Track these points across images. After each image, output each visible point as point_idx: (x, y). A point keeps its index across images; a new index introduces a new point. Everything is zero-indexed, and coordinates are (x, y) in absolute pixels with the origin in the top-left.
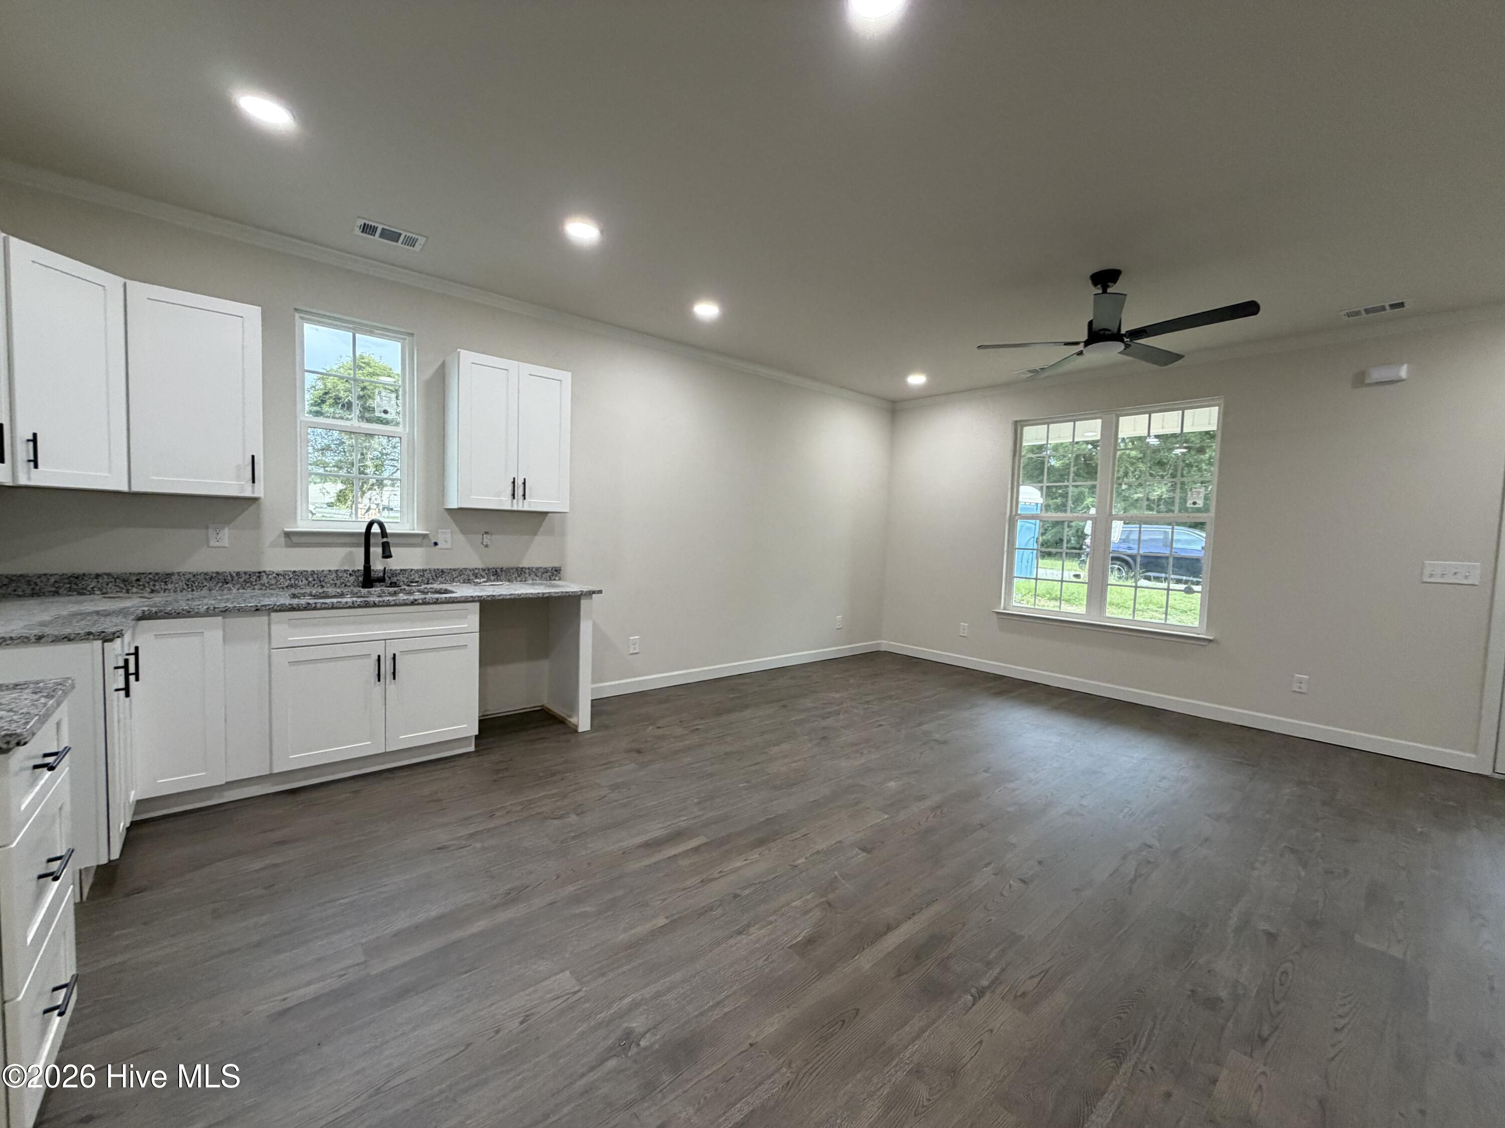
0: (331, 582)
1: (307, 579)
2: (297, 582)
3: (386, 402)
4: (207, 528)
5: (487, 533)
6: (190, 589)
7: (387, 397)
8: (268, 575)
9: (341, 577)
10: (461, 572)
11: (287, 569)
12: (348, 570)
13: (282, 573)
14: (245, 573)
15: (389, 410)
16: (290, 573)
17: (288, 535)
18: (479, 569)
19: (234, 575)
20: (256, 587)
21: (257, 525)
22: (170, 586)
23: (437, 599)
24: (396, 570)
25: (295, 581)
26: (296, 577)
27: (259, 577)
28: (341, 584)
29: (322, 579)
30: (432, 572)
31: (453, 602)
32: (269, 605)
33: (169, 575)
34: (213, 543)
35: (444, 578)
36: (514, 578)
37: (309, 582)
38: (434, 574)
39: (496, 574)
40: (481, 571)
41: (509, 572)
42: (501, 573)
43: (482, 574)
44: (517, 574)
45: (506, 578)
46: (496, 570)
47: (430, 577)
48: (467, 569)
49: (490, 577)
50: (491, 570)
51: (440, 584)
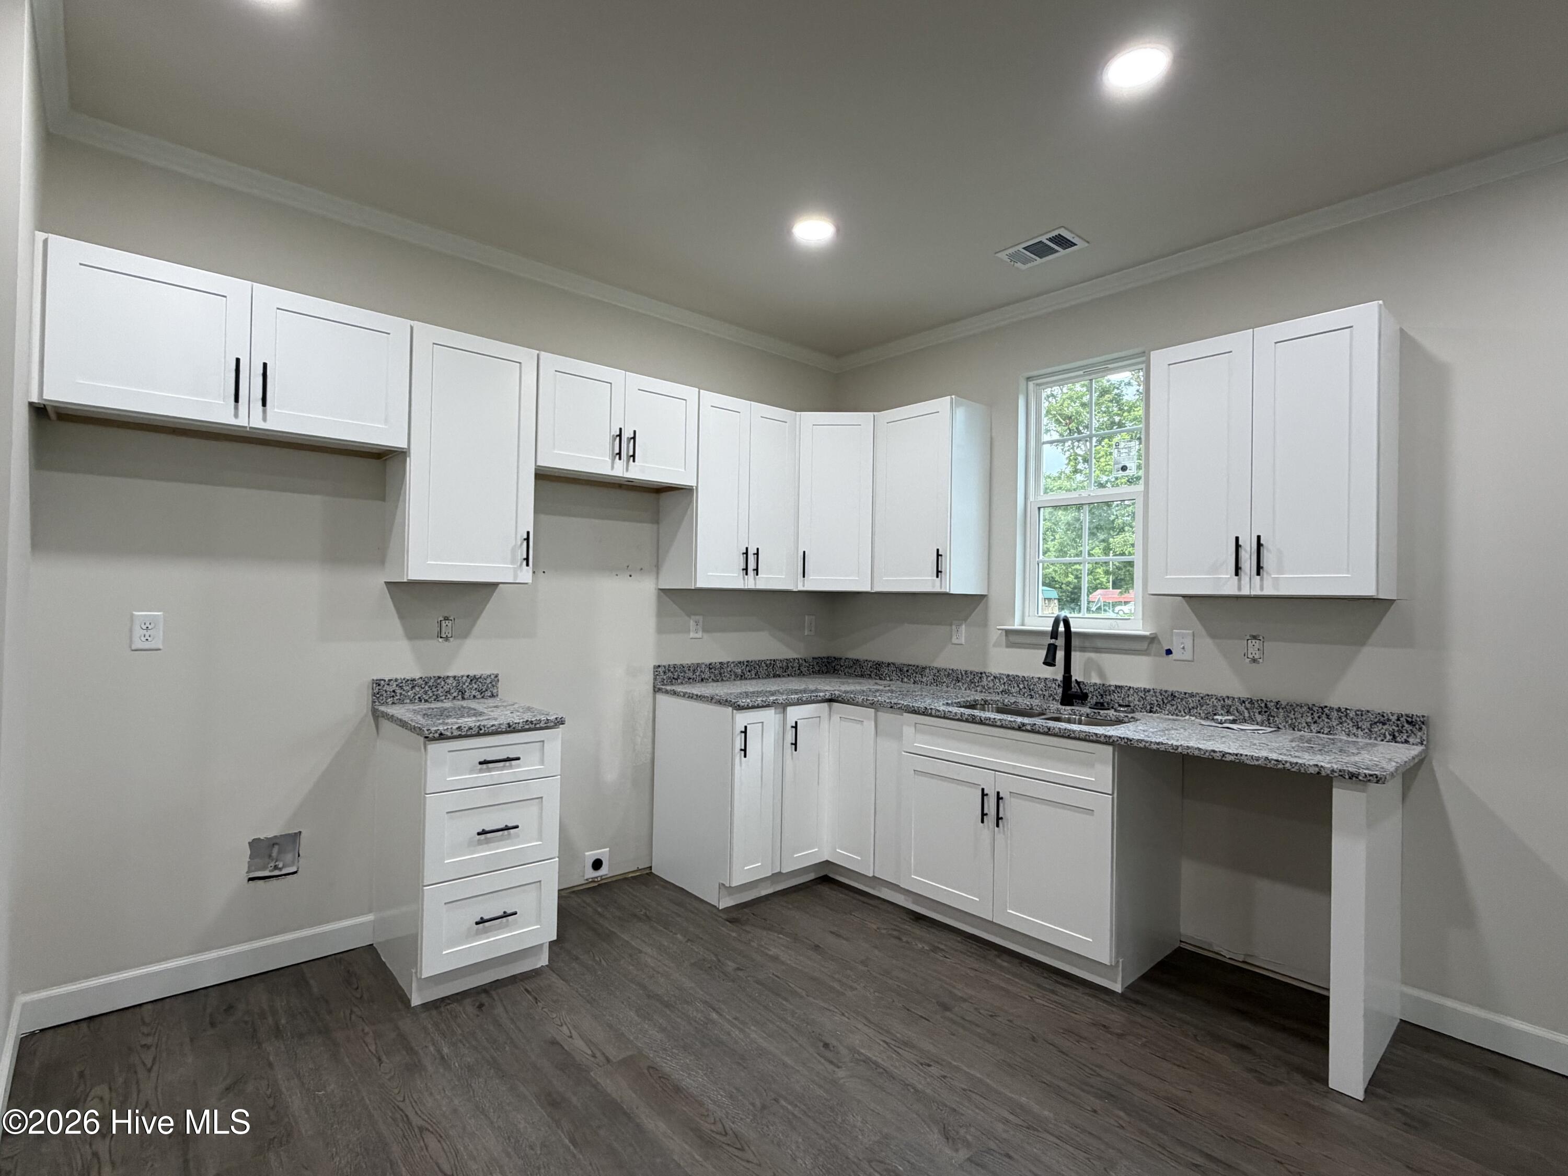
0: (1040, 692)
1: (1018, 686)
2: (1010, 688)
3: (1124, 455)
4: (951, 625)
5: (1255, 637)
6: (935, 684)
7: (1126, 448)
8: (988, 677)
9: (1050, 688)
10: (1203, 699)
11: (1002, 672)
12: (1056, 680)
13: (998, 675)
14: (971, 673)
15: (1128, 465)
16: (1004, 677)
17: (1008, 632)
18: (1234, 699)
19: (963, 673)
20: (978, 688)
21: (985, 624)
22: (924, 680)
24: (1110, 686)
25: (1008, 686)
26: (1009, 682)
27: (980, 678)
28: (1050, 697)
29: (1031, 687)
30: (1158, 694)
31: (1069, 737)
33: (924, 668)
34: (954, 640)
35: (1175, 707)
36: (1304, 724)
37: (1020, 689)
38: (1160, 697)
39: (1266, 712)
40: (1237, 704)
41: (1293, 713)
42: (1275, 710)
43: (1239, 708)
44: (1310, 718)
45: (1287, 722)
46: (1266, 704)
47: (1155, 702)
48: (1212, 695)
49: (1254, 715)
50: (1256, 703)
51: (1168, 715)
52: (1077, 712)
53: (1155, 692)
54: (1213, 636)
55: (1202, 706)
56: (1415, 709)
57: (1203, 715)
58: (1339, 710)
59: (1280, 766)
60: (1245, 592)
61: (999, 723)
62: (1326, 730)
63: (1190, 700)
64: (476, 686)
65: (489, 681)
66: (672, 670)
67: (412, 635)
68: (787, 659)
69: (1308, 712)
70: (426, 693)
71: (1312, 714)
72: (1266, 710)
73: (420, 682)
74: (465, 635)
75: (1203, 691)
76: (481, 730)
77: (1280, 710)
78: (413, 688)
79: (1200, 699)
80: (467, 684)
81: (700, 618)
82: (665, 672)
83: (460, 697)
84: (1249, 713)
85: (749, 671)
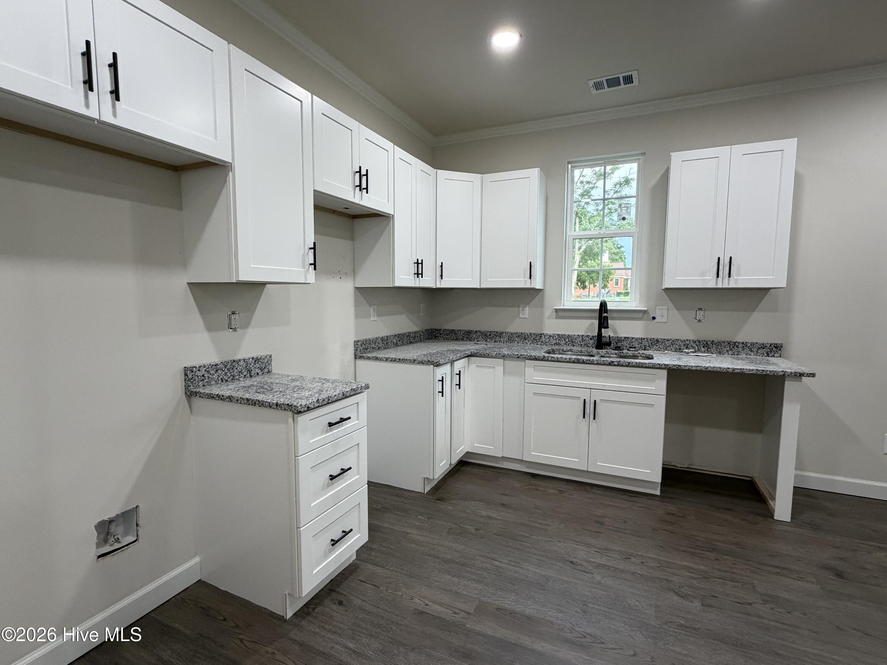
0: (579, 343)
1: (565, 340)
2: (559, 342)
3: (624, 211)
4: (519, 307)
5: (700, 309)
6: (509, 342)
7: (625, 207)
8: (545, 336)
9: (585, 340)
10: (673, 342)
11: (554, 333)
12: (589, 336)
13: (552, 335)
14: (534, 334)
15: (626, 217)
16: (556, 336)
17: (557, 310)
18: (690, 341)
19: (529, 335)
20: (539, 343)
21: (542, 306)
22: (502, 339)
23: (629, 363)
24: (621, 337)
25: (558, 341)
26: (560, 338)
27: (540, 337)
28: (585, 345)
29: (573, 341)
32: (524, 355)
33: (502, 333)
34: (521, 316)
35: (658, 347)
36: (726, 351)
37: (566, 342)
38: (650, 342)
39: (706, 346)
40: (692, 343)
41: (720, 346)
42: (711, 345)
43: (693, 345)
44: (729, 348)
45: (717, 351)
46: (707, 343)
47: (647, 344)
48: (679, 339)
49: (700, 348)
50: (702, 342)
51: (654, 351)
52: (609, 353)
53: (647, 340)
54: (678, 309)
55: (673, 345)
56: (778, 341)
57: (673, 350)
58: (743, 343)
59: (764, 373)
60: (720, 286)
61: (596, 362)
62: (736, 353)
63: (667, 342)
64: (258, 366)
65: (266, 361)
66: (365, 343)
67: (210, 327)
68: (415, 332)
69: (728, 345)
70: (226, 374)
71: (730, 346)
72: (707, 345)
73: (222, 366)
74: (246, 325)
75: (674, 338)
76: (329, 400)
77: (714, 345)
78: (217, 371)
79: (672, 342)
80: (252, 364)
81: (375, 307)
82: (361, 345)
83: (248, 375)
84: (698, 347)
85: (400, 341)
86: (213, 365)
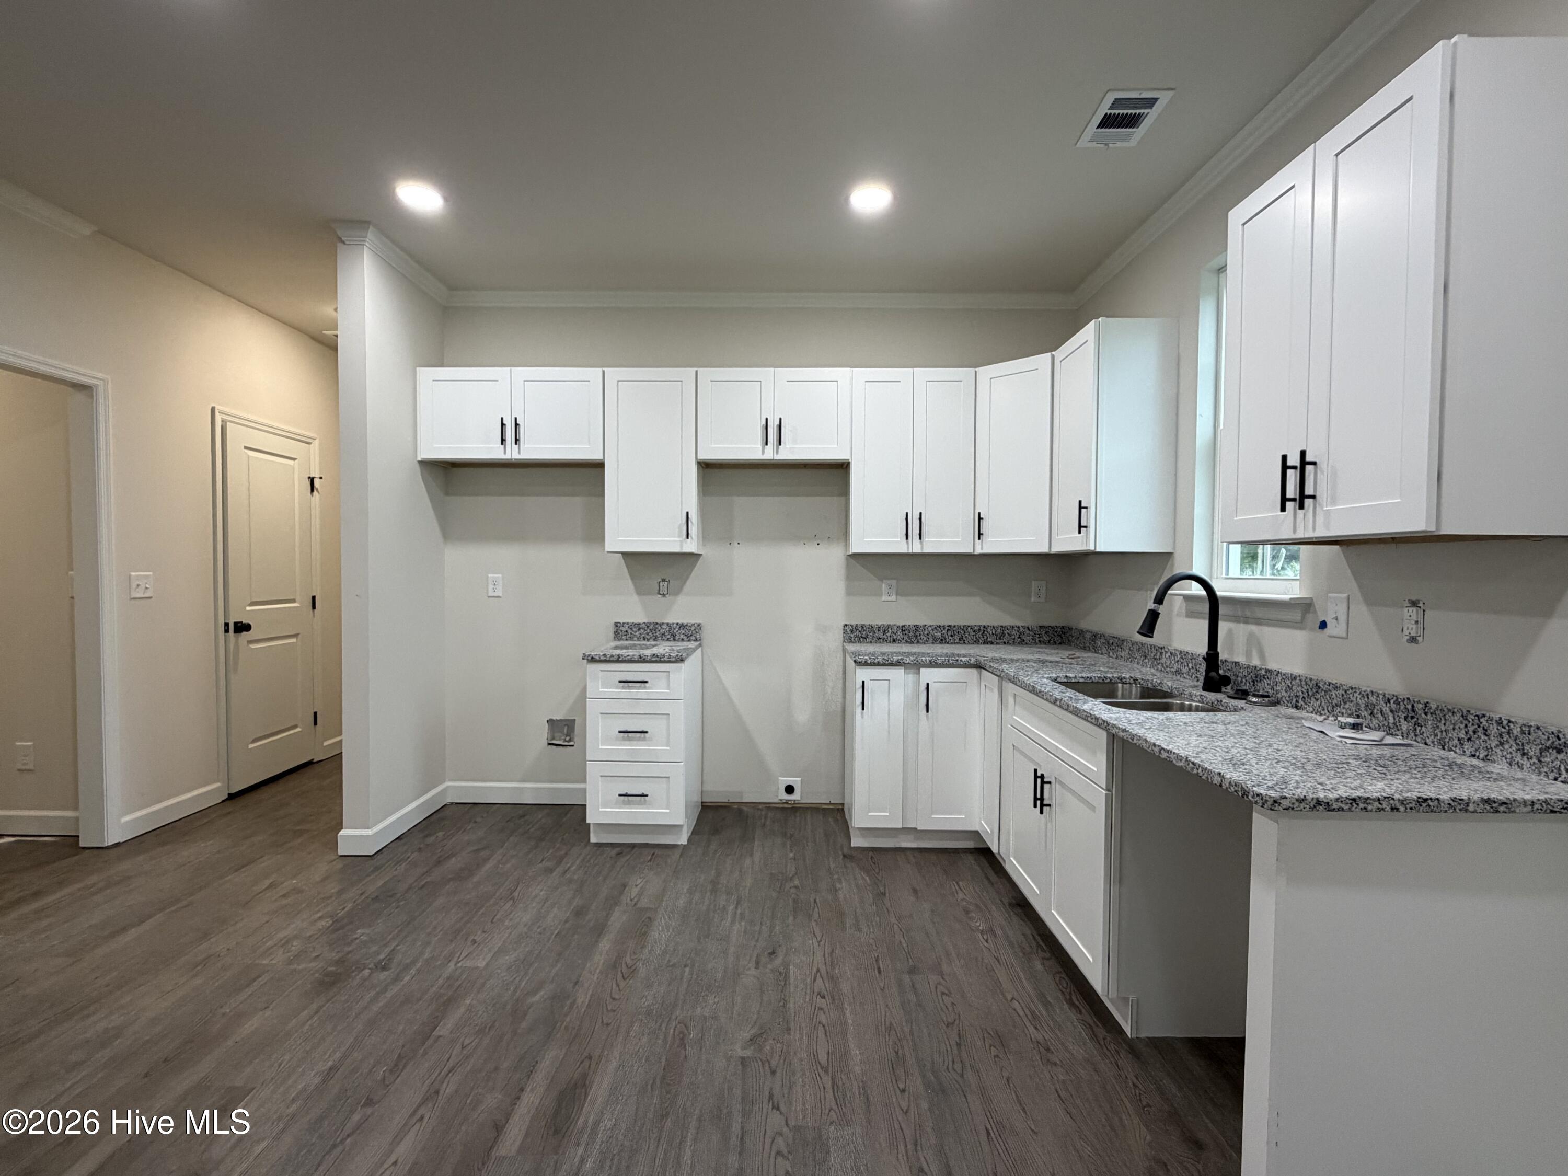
5: (1415, 604)
11: (1177, 648)
17: (1186, 599)
18: (1378, 695)
26: (1182, 660)
35: (1319, 702)
36: (1456, 741)
38: (1305, 686)
39: (1412, 717)
40: (1382, 702)
41: (1443, 722)
42: (1423, 716)
43: (1384, 709)
44: (1463, 732)
45: (1436, 735)
46: (1413, 706)
47: (1301, 693)
48: (1355, 688)
49: (1400, 722)
50: (1401, 703)
51: (1312, 712)
53: (1301, 680)
54: (1371, 600)
55: (1345, 703)
58: (1501, 722)
60: (1300, 534)
62: (1483, 753)
63: (1333, 693)
64: (683, 632)
65: (693, 628)
66: (860, 629)
67: (639, 592)
69: (1462, 723)
70: (648, 634)
71: (1466, 726)
72: (1413, 714)
73: (644, 626)
74: (677, 593)
76: (619, 657)
77: (1429, 717)
78: (639, 629)
79: (1344, 693)
80: (677, 630)
81: (894, 582)
83: (672, 639)
84: (1394, 719)
86: (635, 624)
